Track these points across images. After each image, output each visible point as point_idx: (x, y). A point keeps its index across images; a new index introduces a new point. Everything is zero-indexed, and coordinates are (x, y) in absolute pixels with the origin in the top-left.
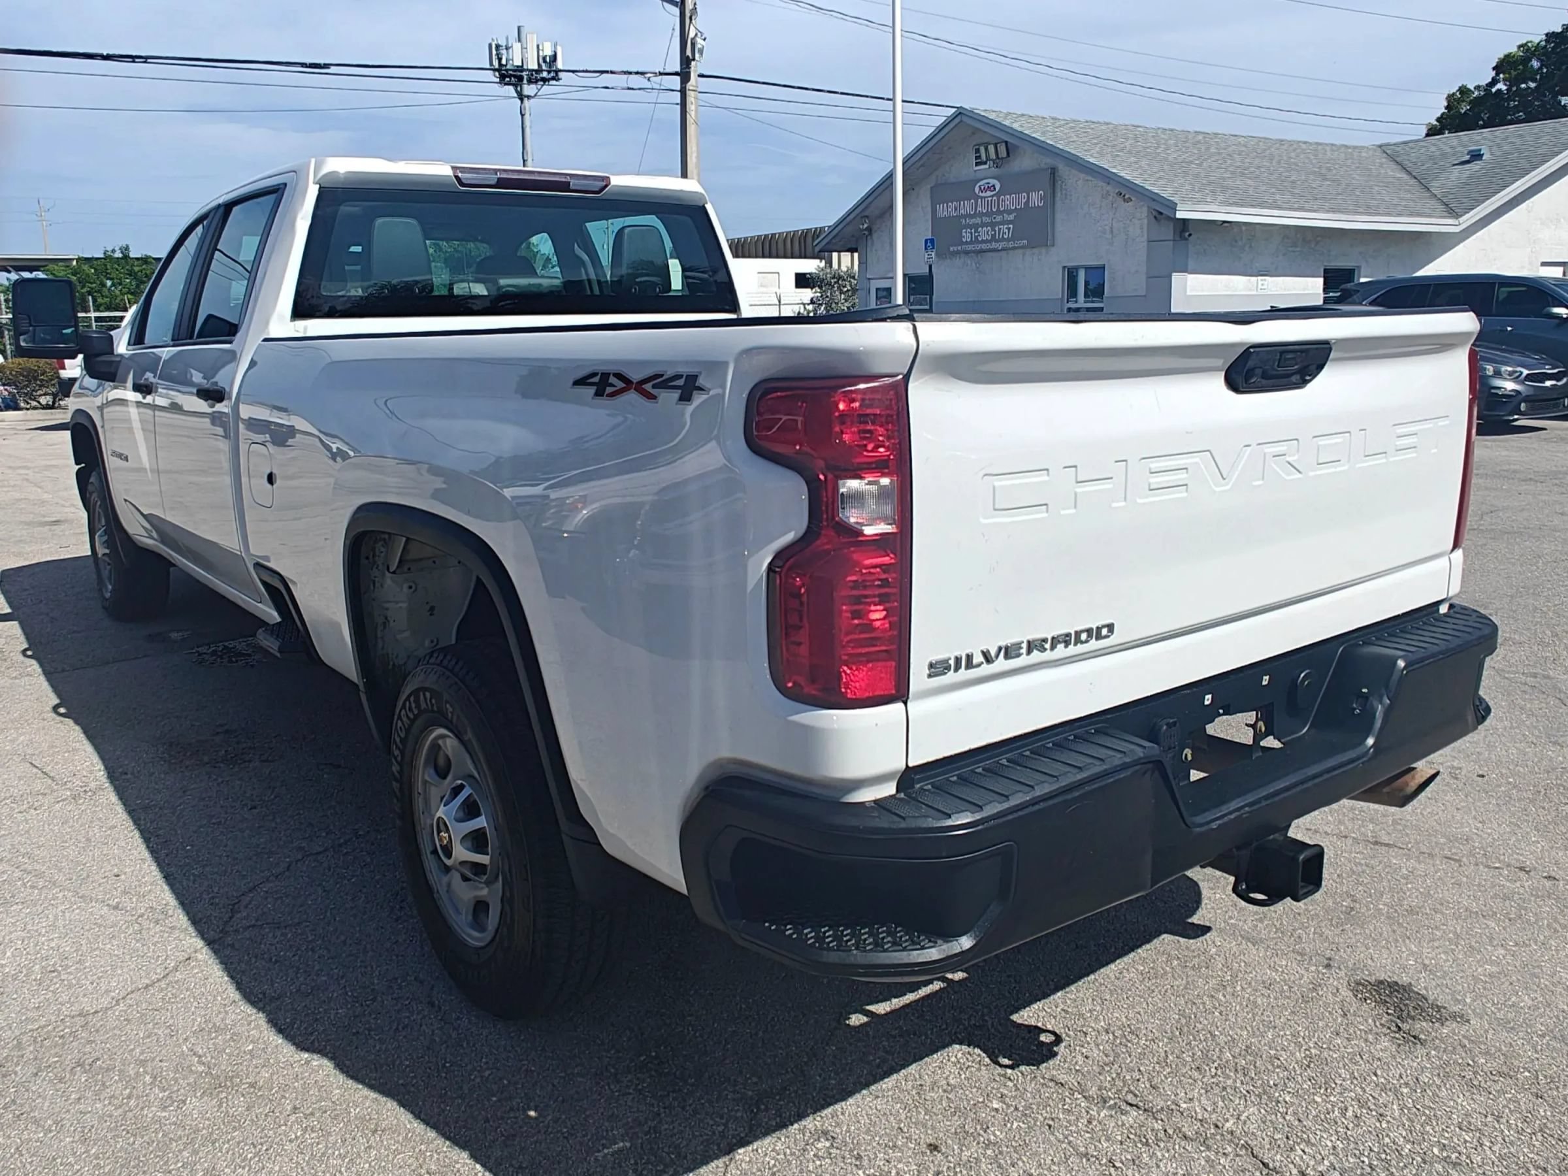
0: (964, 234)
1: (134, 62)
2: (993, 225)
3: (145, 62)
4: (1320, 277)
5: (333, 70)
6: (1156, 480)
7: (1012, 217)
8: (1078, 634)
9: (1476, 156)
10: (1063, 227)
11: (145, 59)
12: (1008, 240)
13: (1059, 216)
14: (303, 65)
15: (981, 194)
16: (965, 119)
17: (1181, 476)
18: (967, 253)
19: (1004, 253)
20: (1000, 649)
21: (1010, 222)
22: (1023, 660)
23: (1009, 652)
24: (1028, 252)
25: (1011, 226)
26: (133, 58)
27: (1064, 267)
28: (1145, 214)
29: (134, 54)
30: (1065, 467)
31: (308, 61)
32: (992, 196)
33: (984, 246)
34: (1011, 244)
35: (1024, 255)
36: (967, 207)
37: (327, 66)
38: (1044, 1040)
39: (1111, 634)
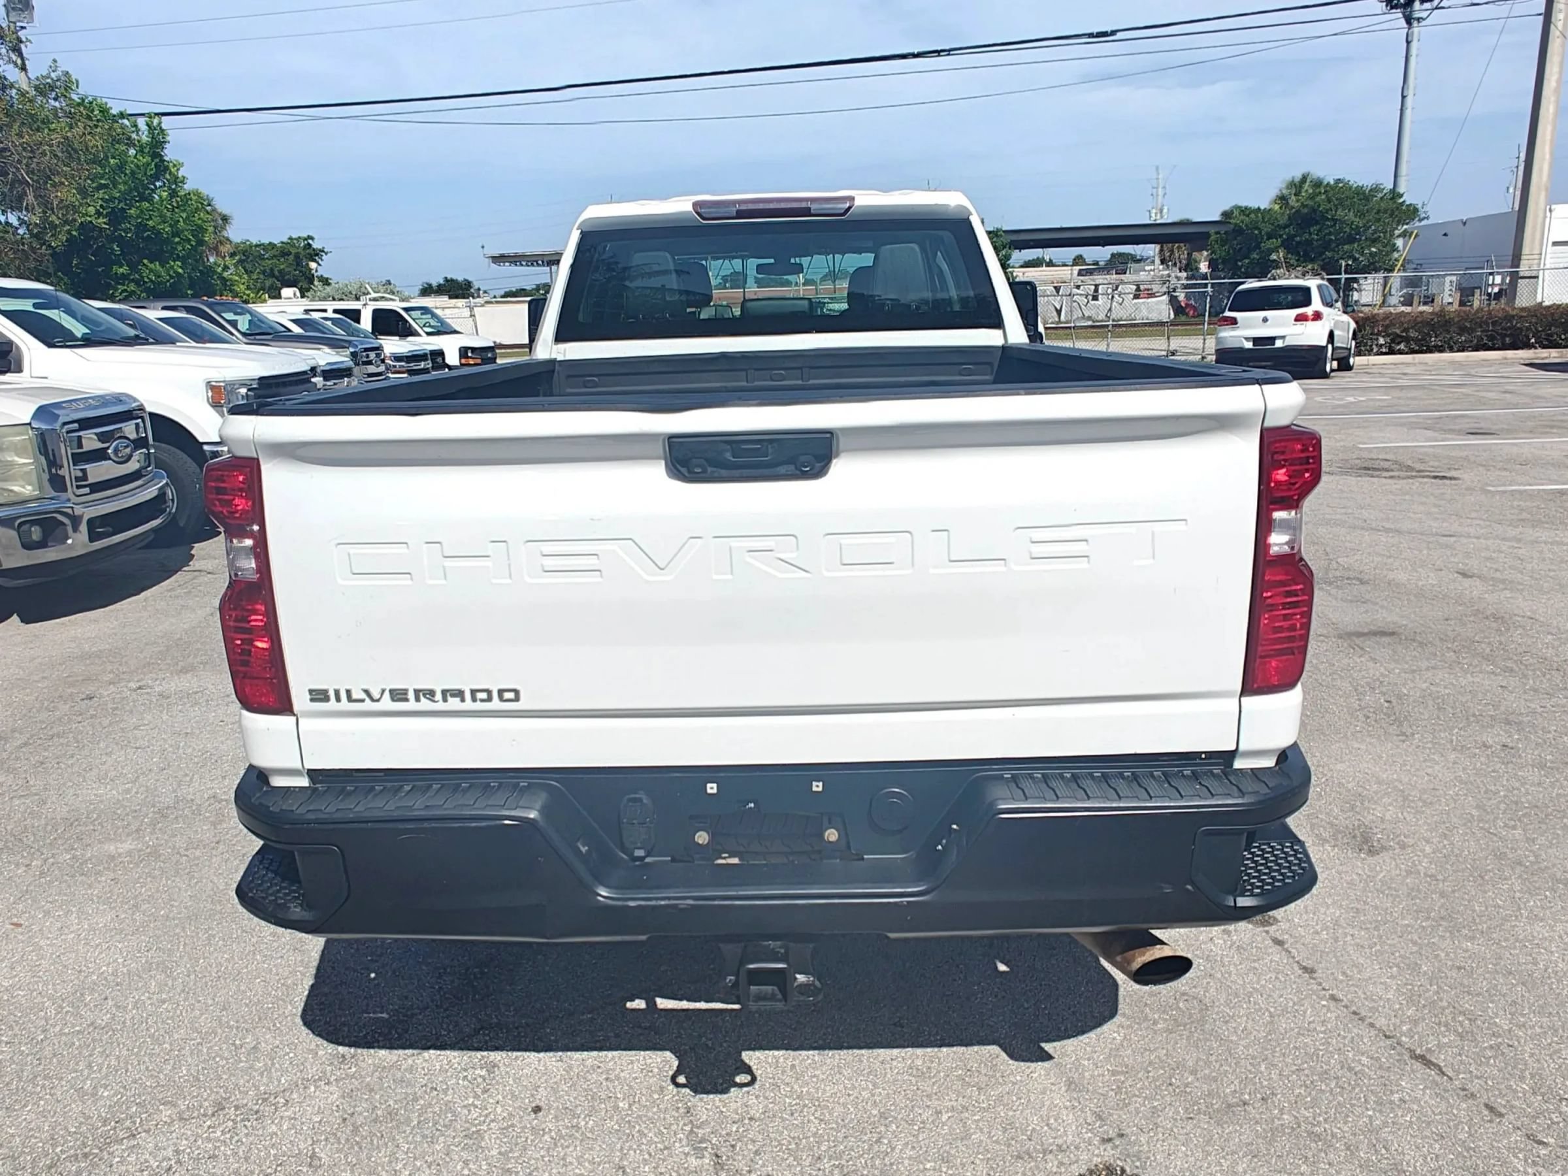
1: (939, 56)
3: (949, 55)
5: (1119, 36)
6: (550, 563)
8: (473, 692)
11: (949, 52)
14: (1091, 35)
17: (592, 562)
20: (383, 691)
22: (411, 705)
23: (398, 695)
26: (938, 53)
29: (939, 49)
30: (427, 543)
31: (1095, 30)
37: (1113, 33)
38: (738, 1079)
39: (517, 699)
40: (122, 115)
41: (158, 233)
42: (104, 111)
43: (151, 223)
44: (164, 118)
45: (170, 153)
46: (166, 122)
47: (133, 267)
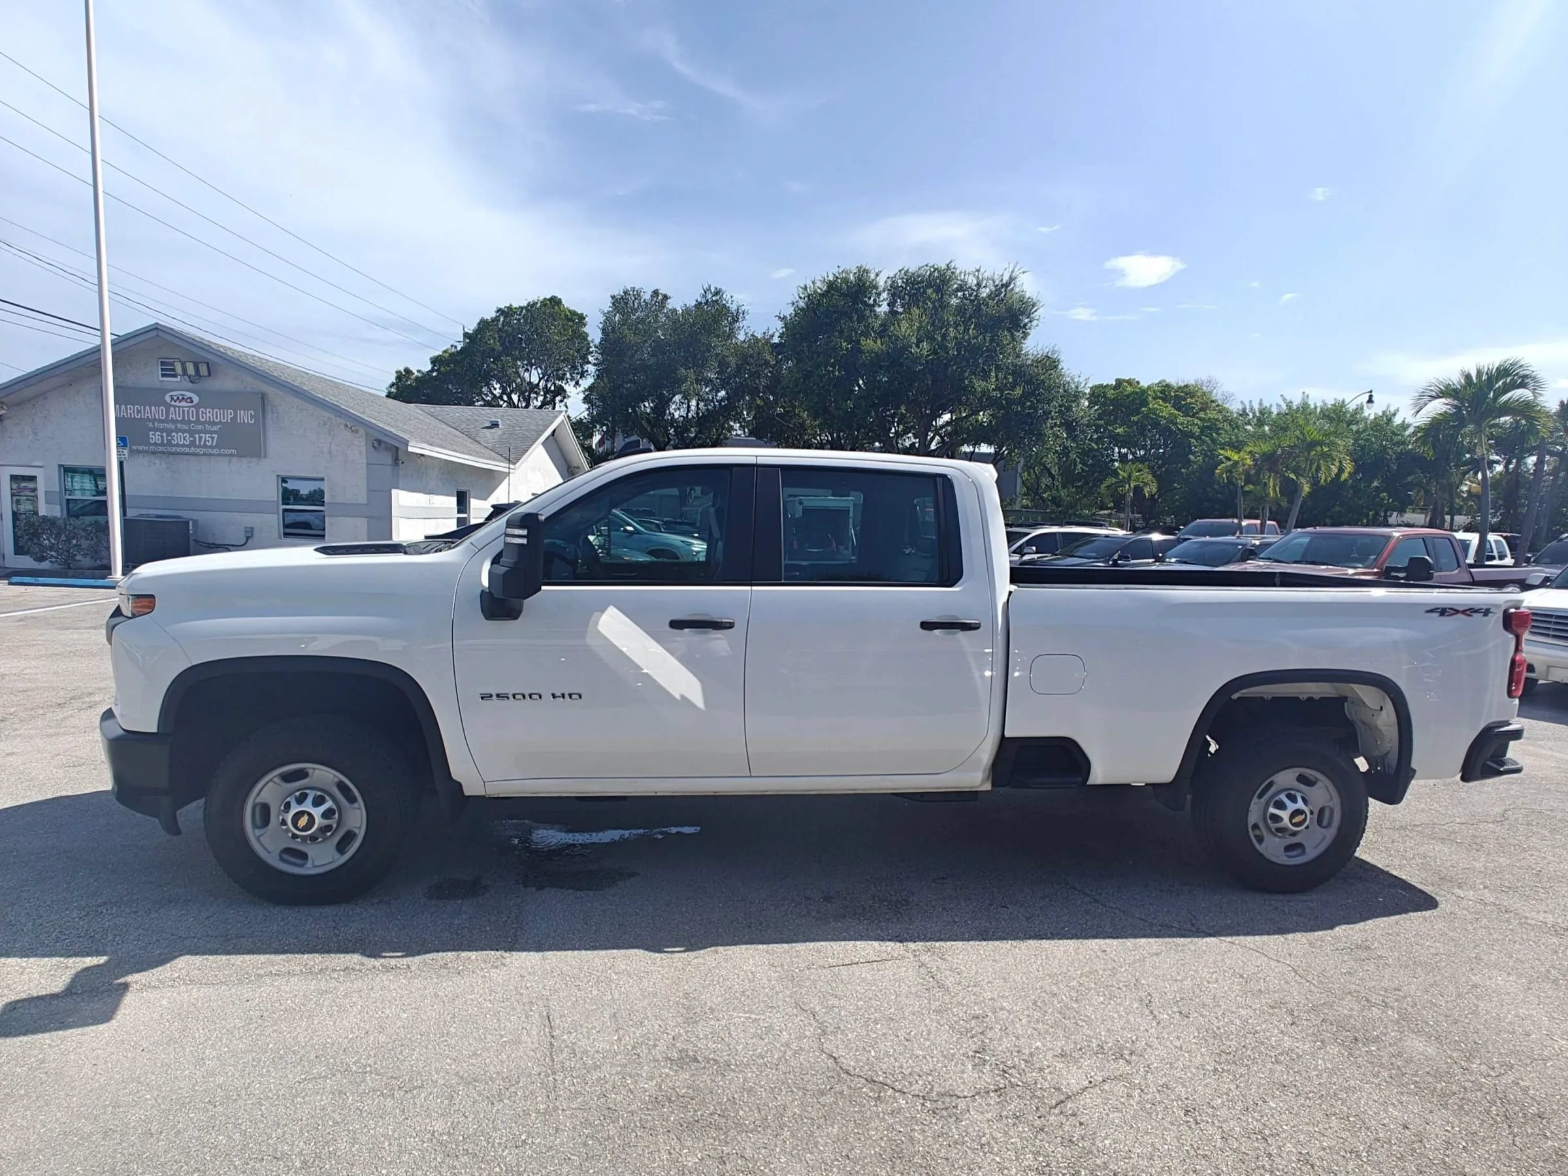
0: (151, 436)
2: (192, 433)
4: (453, 496)
7: (215, 428)
9: (495, 425)
10: (274, 442)
12: (211, 447)
13: (270, 433)
15: (173, 403)
16: (161, 333)
18: (154, 453)
19: (204, 459)
21: (215, 432)
24: (234, 459)
25: (216, 436)
27: (278, 476)
28: (363, 443)
32: (190, 407)
33: (183, 450)
34: (215, 451)
35: (230, 461)
36: (157, 412)
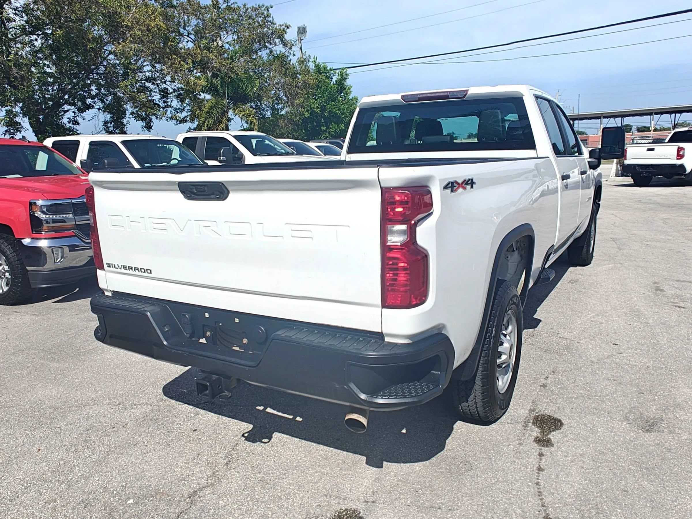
6: (156, 226)
8: (141, 269)
17: (164, 226)
20: (122, 266)
23: (125, 268)
30: (126, 216)
38: (263, 440)
39: (151, 273)
40: (331, 70)
41: (336, 114)
42: (325, 68)
43: (334, 110)
44: (348, 69)
45: (348, 82)
46: (349, 71)
47: (328, 128)
